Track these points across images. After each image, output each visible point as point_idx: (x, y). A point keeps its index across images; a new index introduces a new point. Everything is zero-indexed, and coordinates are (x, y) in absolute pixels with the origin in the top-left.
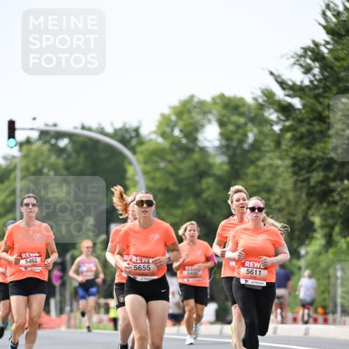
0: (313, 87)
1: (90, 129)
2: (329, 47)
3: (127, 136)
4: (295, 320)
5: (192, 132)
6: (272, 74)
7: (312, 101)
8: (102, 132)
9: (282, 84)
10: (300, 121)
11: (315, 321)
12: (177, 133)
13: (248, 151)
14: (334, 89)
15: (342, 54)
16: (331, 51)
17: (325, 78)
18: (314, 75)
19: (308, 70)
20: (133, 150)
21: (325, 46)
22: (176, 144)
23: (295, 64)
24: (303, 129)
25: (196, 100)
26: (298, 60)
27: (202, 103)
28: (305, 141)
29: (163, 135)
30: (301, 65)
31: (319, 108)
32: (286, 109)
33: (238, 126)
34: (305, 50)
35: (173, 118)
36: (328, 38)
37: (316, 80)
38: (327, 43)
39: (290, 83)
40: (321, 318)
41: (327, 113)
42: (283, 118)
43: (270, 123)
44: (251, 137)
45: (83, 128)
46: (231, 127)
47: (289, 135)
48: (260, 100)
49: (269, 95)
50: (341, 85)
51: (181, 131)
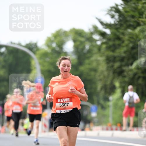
0: (115, 25)
1: (14, 44)
2: (123, 6)
3: (31, 47)
4: (107, 129)
5: (61, 45)
6: (97, 18)
7: (114, 31)
8: (20, 44)
9: (102, 23)
10: (109, 40)
11: (116, 130)
12: (54, 45)
13: (85, 54)
14: (125, 25)
15: (128, 10)
16: (123, 8)
17: (120, 21)
18: (115, 19)
19: (113, 17)
20: (34, 53)
21: (120, 6)
22: (53, 50)
23: (108, 13)
24: (111, 43)
25: (63, 31)
26: (108, 11)
27: (65, 32)
28: (112, 49)
29: (48, 46)
30: (110, 15)
31: (118, 34)
32: (103, 34)
33: (82, 43)
34: (112, 8)
35: (53, 39)
36: (122, 2)
37: (118, 22)
38: (122, 4)
39: (105, 22)
40: (119, 128)
41: (121, 36)
42: (101, 37)
43: (96, 41)
44: (87, 47)
45: (12, 43)
46: (78, 43)
47: (104, 46)
48: (92, 30)
49: (95, 28)
50: (128, 23)
51: (57, 44)
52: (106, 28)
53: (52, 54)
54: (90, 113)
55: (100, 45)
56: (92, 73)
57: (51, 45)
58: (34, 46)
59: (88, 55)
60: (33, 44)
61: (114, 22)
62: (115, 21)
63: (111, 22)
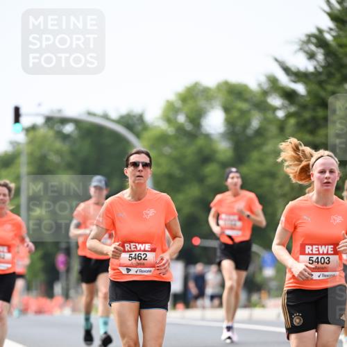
0: (316, 74)
1: (94, 115)
2: (334, 33)
3: (130, 122)
5: (196, 118)
6: (276, 60)
7: (315, 87)
8: (106, 117)
9: (287, 70)
10: (304, 107)
12: (181, 119)
13: (249, 138)
14: (338, 76)
15: (345, 41)
16: (334, 36)
17: (327, 66)
18: (317, 61)
19: (311, 56)
20: (138, 135)
21: (329, 33)
22: (180, 130)
23: (301, 49)
24: (307, 115)
25: (201, 88)
26: (302, 45)
27: (206, 91)
28: (309, 127)
29: (169, 120)
30: (306, 52)
31: (323, 94)
32: (290, 95)
33: (243, 113)
34: (309, 36)
35: (178, 104)
36: (331, 24)
37: (323, 67)
38: (331, 29)
39: (294, 69)
42: (286, 102)
43: (275, 109)
44: (255, 123)
45: (89, 114)
46: (235, 114)
47: (292, 121)
48: (266, 86)
49: (273, 81)
51: (187, 116)
52: (295, 82)
53: (176, 137)
54: (261, 269)
55: (283, 119)
56: (267, 181)
57: (176, 119)
58: (138, 120)
59: (258, 141)
60: (134, 116)
61: (315, 68)
62: (318, 67)
63: (306, 69)
